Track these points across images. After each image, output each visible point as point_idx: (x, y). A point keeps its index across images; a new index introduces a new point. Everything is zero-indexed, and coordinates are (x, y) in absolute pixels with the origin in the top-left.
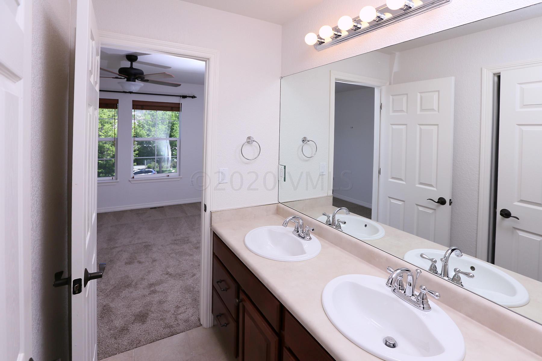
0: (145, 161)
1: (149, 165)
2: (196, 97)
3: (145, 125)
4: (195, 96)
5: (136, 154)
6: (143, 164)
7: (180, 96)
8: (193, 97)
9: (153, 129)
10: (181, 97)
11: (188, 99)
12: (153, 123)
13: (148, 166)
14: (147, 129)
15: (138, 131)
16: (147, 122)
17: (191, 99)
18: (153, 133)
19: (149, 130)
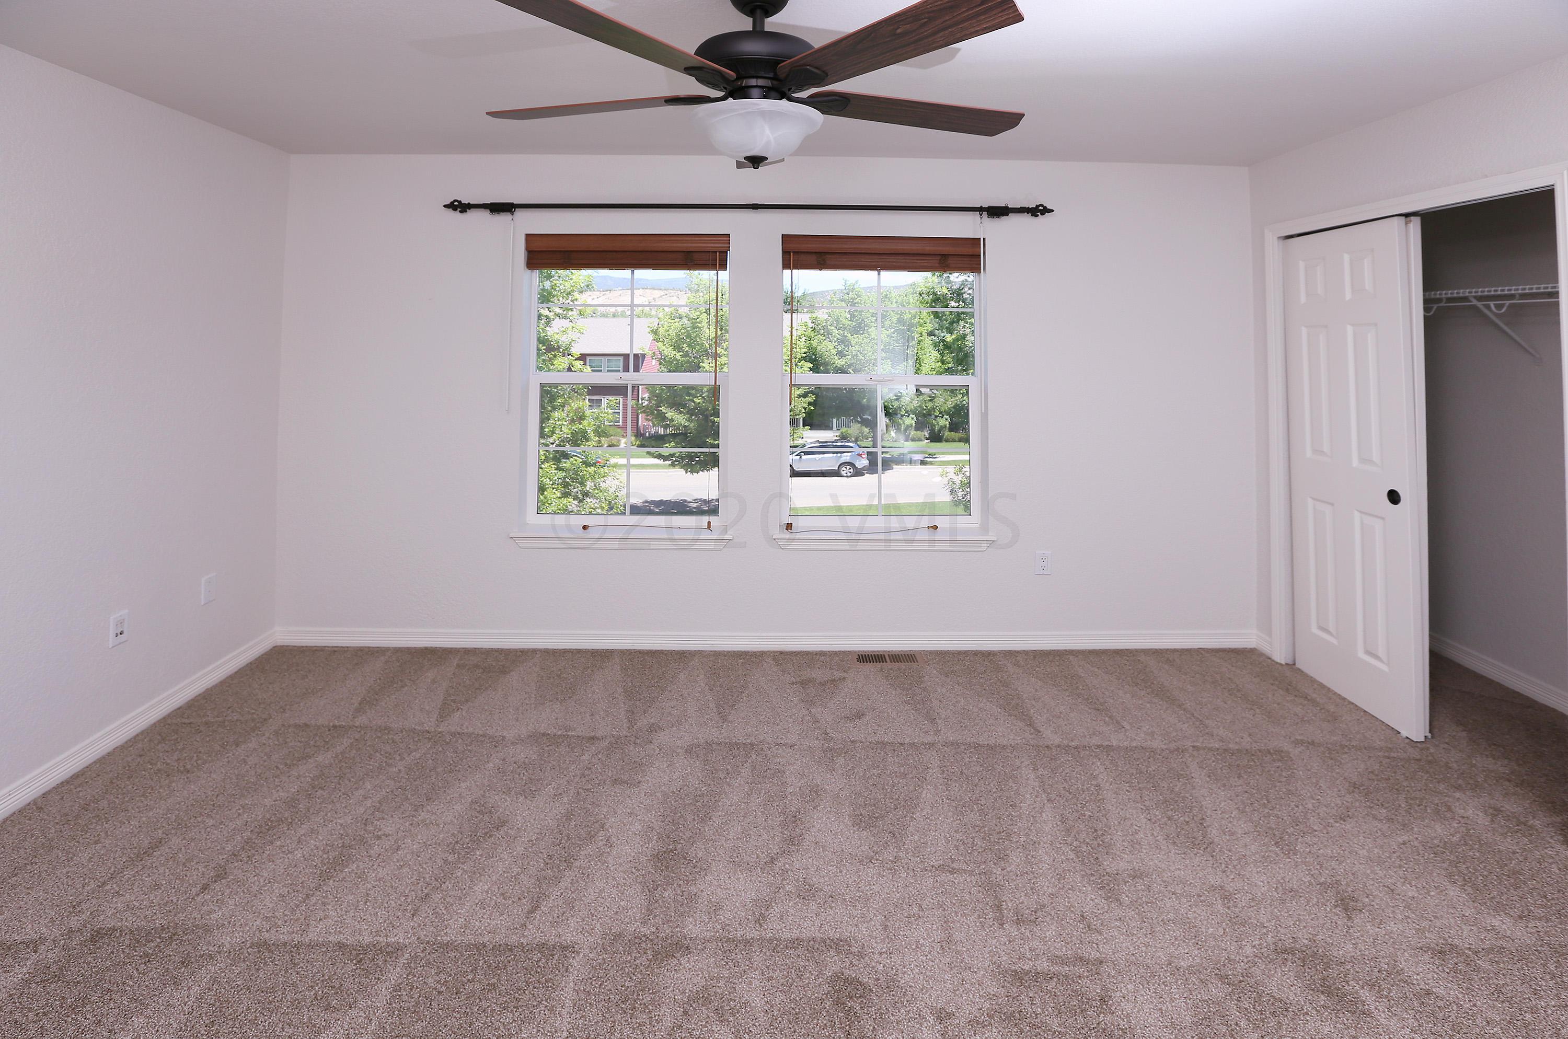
0: (835, 421)
1: (844, 430)
2: (1052, 211)
3: (833, 328)
4: (1045, 207)
5: (810, 404)
6: (828, 427)
7: (980, 210)
8: (1038, 211)
9: (854, 340)
10: (985, 214)
11: (1013, 219)
12: (854, 324)
13: (842, 433)
14: (838, 339)
15: (815, 343)
16: (837, 320)
17: (1026, 219)
18: (853, 350)
19: (843, 341)
